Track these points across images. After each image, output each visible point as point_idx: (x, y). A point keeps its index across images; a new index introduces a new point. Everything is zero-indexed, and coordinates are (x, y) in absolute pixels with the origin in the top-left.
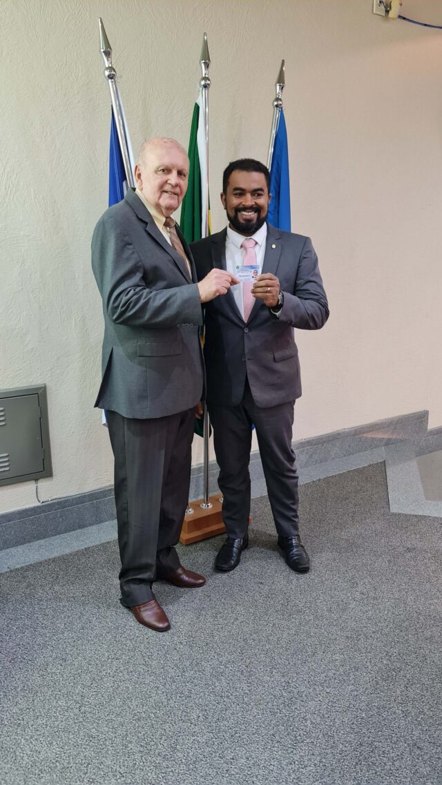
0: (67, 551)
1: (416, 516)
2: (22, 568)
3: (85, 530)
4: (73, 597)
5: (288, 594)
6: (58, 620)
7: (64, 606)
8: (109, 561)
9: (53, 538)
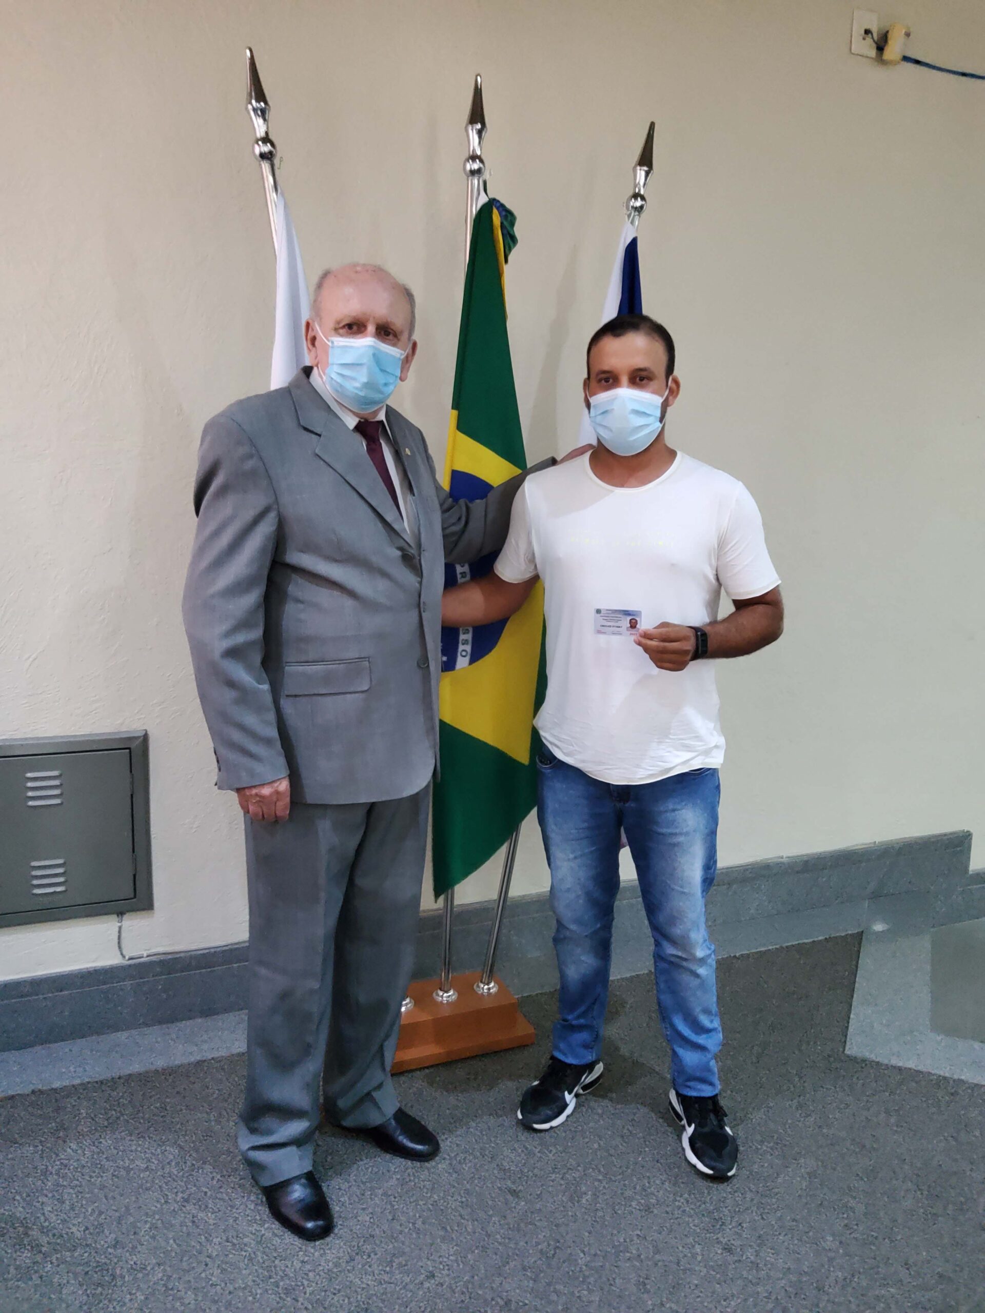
0: (160, 1063)
1: (900, 1069)
2: (63, 1089)
3: (209, 1022)
4: (128, 1170)
5: (562, 1229)
6: (77, 1216)
7: (102, 1187)
8: (230, 1094)
9: (146, 1030)
